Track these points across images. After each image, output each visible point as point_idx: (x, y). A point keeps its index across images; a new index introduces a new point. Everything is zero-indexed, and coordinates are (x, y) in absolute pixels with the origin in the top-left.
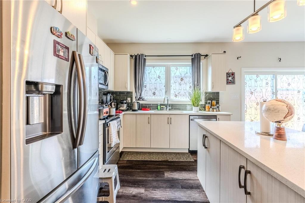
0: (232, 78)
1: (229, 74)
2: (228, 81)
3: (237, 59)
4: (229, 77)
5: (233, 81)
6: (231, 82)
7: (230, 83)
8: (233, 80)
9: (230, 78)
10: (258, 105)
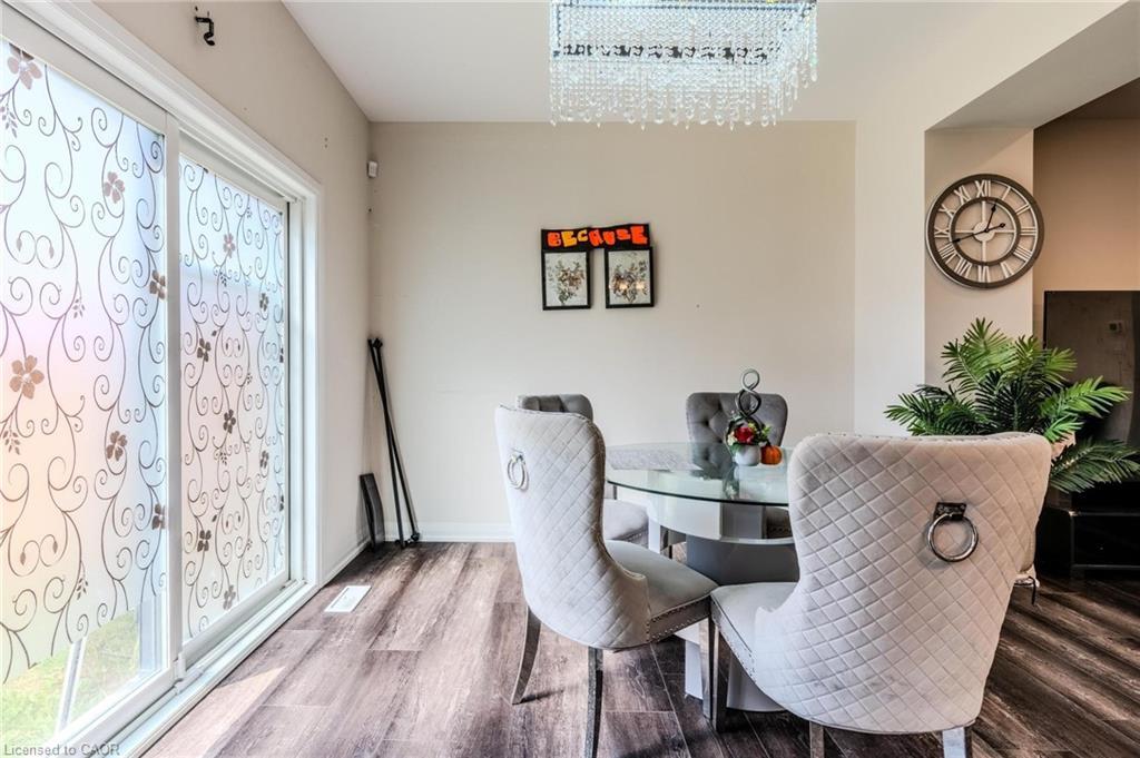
10: (28, 392)
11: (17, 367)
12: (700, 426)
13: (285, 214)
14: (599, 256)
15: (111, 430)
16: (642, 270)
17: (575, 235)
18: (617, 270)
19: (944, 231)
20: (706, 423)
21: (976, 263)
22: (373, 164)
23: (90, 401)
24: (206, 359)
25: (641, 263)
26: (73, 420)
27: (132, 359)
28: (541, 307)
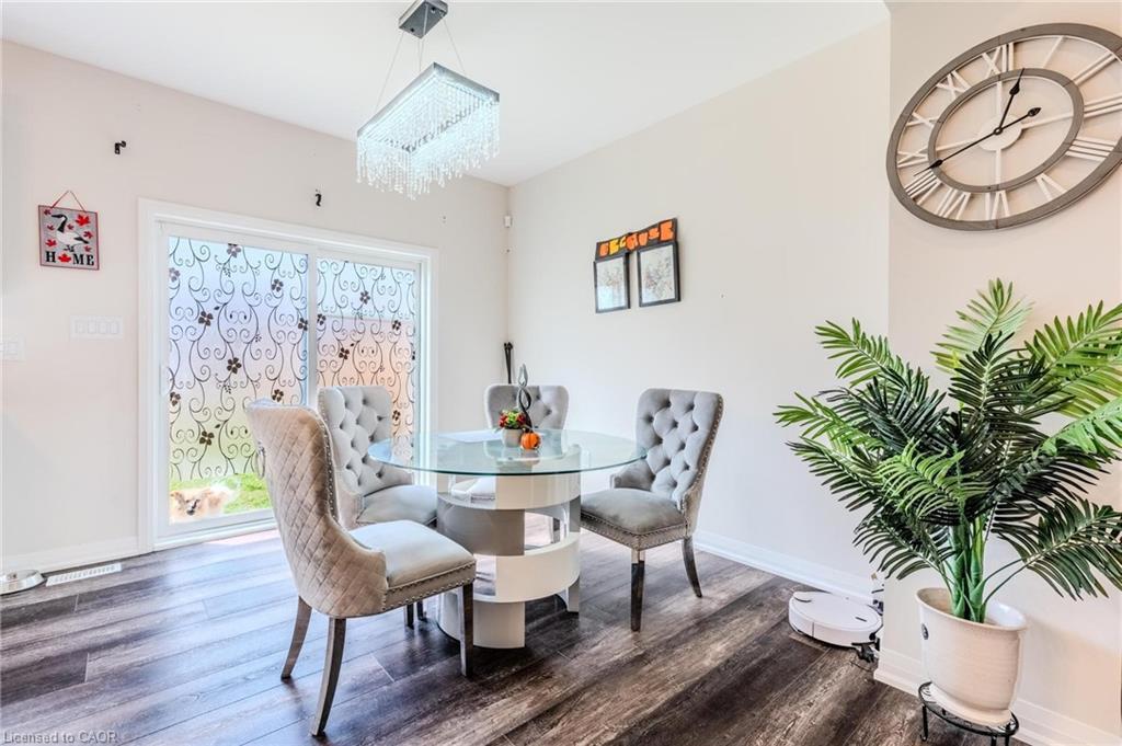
0: (79, 239)
1: (59, 216)
2: (50, 249)
3: (113, 149)
4: (61, 229)
5: (85, 253)
6: (69, 254)
7: (65, 259)
8: (87, 249)
9: (66, 238)
10: (235, 371)
11: (230, 362)
12: (642, 422)
13: (418, 271)
14: (634, 257)
15: (275, 388)
16: (667, 265)
17: (618, 243)
18: (648, 268)
19: (916, 154)
20: (650, 419)
21: (976, 192)
22: (508, 218)
23: (263, 375)
24: (346, 358)
25: (667, 259)
26: (255, 383)
27: (287, 359)
28: (594, 310)
